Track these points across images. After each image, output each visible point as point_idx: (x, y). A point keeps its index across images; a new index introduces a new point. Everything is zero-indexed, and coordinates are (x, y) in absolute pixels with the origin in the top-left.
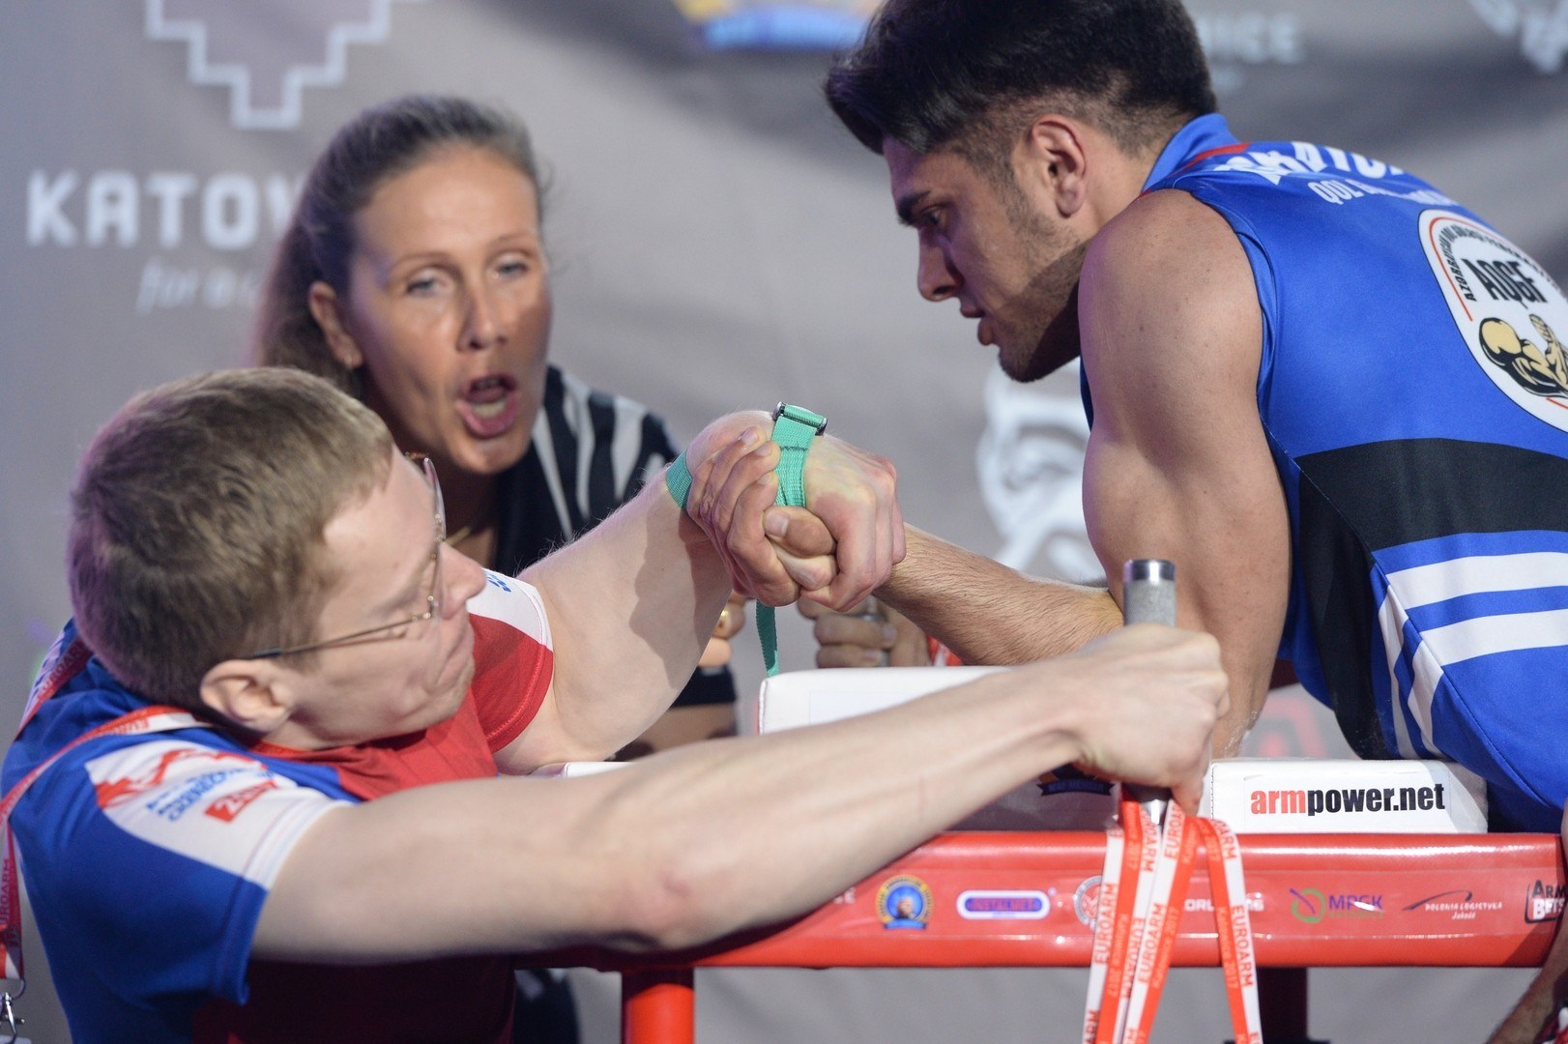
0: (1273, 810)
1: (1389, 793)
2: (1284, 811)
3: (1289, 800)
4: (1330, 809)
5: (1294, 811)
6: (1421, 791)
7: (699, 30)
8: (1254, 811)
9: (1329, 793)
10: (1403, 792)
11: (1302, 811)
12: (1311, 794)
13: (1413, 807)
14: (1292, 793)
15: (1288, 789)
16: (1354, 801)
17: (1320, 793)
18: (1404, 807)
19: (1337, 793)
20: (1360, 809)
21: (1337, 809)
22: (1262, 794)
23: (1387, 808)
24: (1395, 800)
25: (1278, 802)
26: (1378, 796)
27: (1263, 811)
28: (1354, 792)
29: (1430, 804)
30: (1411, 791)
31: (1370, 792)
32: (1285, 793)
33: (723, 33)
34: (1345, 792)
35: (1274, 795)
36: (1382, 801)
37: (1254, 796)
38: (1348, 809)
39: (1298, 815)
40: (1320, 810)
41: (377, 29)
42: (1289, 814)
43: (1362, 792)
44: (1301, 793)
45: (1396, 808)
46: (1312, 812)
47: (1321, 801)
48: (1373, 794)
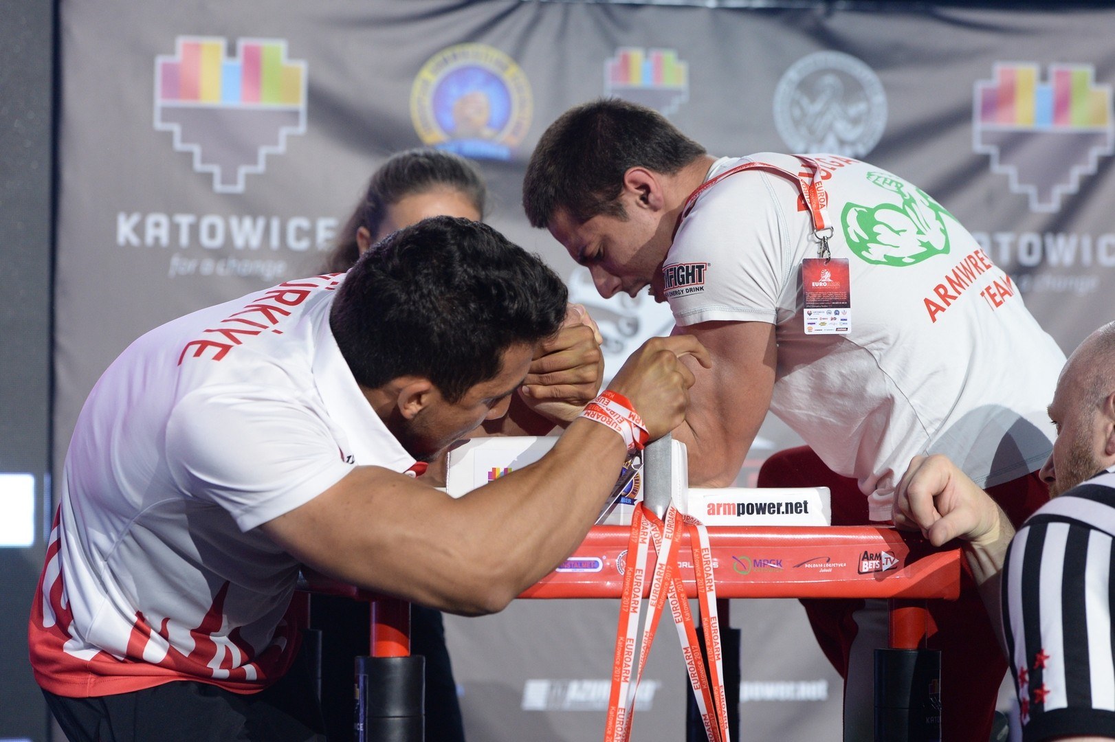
0: (718, 513)
1: (779, 505)
2: (725, 514)
3: (726, 508)
4: (748, 513)
5: (729, 514)
6: (796, 504)
8: (709, 513)
9: (748, 505)
10: (787, 504)
11: (734, 513)
12: (739, 505)
13: (792, 512)
14: (729, 504)
15: (727, 503)
16: (761, 509)
17: (743, 505)
18: (787, 512)
19: (752, 505)
20: (764, 513)
21: (752, 513)
22: (713, 505)
23: (779, 513)
24: (783, 509)
25: (722, 509)
26: (774, 507)
27: (713, 514)
28: (761, 504)
29: (801, 511)
30: (791, 504)
31: (769, 504)
32: (725, 504)
34: (756, 504)
35: (719, 506)
36: (776, 509)
37: (709, 506)
38: (758, 513)
39: (732, 516)
40: (743, 513)
41: (281, 148)
42: (727, 516)
43: (765, 504)
44: (734, 504)
45: (783, 513)
46: (739, 514)
47: (744, 509)
48: (771, 506)
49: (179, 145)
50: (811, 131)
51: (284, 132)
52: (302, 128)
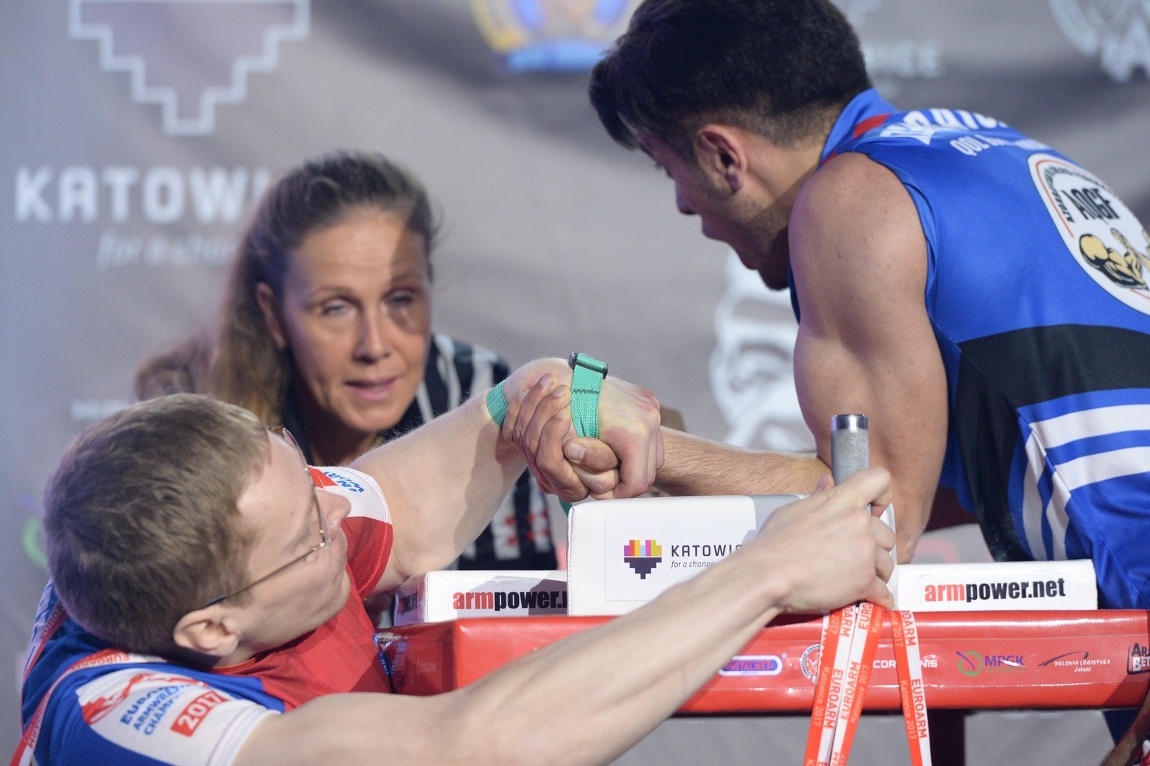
0: (941, 599)
1: (1025, 585)
2: (949, 599)
3: (953, 592)
4: (982, 597)
5: (956, 599)
6: (1048, 583)
7: (503, 59)
8: (928, 599)
9: (982, 586)
10: (1035, 584)
11: (962, 599)
12: (968, 587)
13: (1042, 595)
14: (955, 586)
15: (952, 583)
16: (999, 591)
17: (975, 586)
18: (1036, 595)
19: (987, 586)
20: (1004, 597)
21: (988, 597)
22: (933, 588)
23: (1024, 596)
24: (1030, 590)
25: (945, 593)
26: (1017, 588)
27: (934, 599)
28: (999, 585)
29: (1055, 593)
30: (1041, 584)
31: (1011, 585)
32: (949, 587)
33: (521, 61)
34: (993, 585)
35: (941, 588)
36: (1020, 591)
37: (927, 589)
38: (996, 597)
39: (959, 600)
40: (975, 598)
41: (268, 61)
42: (953, 602)
43: (1005, 585)
44: (961, 586)
45: (1030, 596)
46: (969, 600)
47: (974, 592)
48: (1013, 586)
49: (109, 60)
50: (1106, 15)
51: (274, 35)
52: (301, 28)
